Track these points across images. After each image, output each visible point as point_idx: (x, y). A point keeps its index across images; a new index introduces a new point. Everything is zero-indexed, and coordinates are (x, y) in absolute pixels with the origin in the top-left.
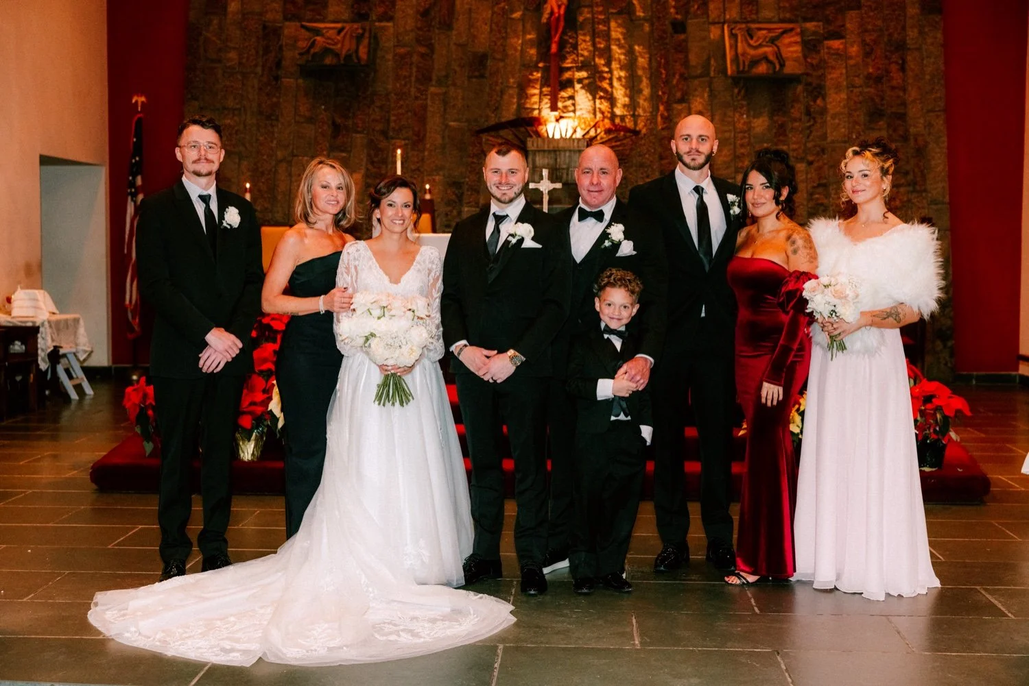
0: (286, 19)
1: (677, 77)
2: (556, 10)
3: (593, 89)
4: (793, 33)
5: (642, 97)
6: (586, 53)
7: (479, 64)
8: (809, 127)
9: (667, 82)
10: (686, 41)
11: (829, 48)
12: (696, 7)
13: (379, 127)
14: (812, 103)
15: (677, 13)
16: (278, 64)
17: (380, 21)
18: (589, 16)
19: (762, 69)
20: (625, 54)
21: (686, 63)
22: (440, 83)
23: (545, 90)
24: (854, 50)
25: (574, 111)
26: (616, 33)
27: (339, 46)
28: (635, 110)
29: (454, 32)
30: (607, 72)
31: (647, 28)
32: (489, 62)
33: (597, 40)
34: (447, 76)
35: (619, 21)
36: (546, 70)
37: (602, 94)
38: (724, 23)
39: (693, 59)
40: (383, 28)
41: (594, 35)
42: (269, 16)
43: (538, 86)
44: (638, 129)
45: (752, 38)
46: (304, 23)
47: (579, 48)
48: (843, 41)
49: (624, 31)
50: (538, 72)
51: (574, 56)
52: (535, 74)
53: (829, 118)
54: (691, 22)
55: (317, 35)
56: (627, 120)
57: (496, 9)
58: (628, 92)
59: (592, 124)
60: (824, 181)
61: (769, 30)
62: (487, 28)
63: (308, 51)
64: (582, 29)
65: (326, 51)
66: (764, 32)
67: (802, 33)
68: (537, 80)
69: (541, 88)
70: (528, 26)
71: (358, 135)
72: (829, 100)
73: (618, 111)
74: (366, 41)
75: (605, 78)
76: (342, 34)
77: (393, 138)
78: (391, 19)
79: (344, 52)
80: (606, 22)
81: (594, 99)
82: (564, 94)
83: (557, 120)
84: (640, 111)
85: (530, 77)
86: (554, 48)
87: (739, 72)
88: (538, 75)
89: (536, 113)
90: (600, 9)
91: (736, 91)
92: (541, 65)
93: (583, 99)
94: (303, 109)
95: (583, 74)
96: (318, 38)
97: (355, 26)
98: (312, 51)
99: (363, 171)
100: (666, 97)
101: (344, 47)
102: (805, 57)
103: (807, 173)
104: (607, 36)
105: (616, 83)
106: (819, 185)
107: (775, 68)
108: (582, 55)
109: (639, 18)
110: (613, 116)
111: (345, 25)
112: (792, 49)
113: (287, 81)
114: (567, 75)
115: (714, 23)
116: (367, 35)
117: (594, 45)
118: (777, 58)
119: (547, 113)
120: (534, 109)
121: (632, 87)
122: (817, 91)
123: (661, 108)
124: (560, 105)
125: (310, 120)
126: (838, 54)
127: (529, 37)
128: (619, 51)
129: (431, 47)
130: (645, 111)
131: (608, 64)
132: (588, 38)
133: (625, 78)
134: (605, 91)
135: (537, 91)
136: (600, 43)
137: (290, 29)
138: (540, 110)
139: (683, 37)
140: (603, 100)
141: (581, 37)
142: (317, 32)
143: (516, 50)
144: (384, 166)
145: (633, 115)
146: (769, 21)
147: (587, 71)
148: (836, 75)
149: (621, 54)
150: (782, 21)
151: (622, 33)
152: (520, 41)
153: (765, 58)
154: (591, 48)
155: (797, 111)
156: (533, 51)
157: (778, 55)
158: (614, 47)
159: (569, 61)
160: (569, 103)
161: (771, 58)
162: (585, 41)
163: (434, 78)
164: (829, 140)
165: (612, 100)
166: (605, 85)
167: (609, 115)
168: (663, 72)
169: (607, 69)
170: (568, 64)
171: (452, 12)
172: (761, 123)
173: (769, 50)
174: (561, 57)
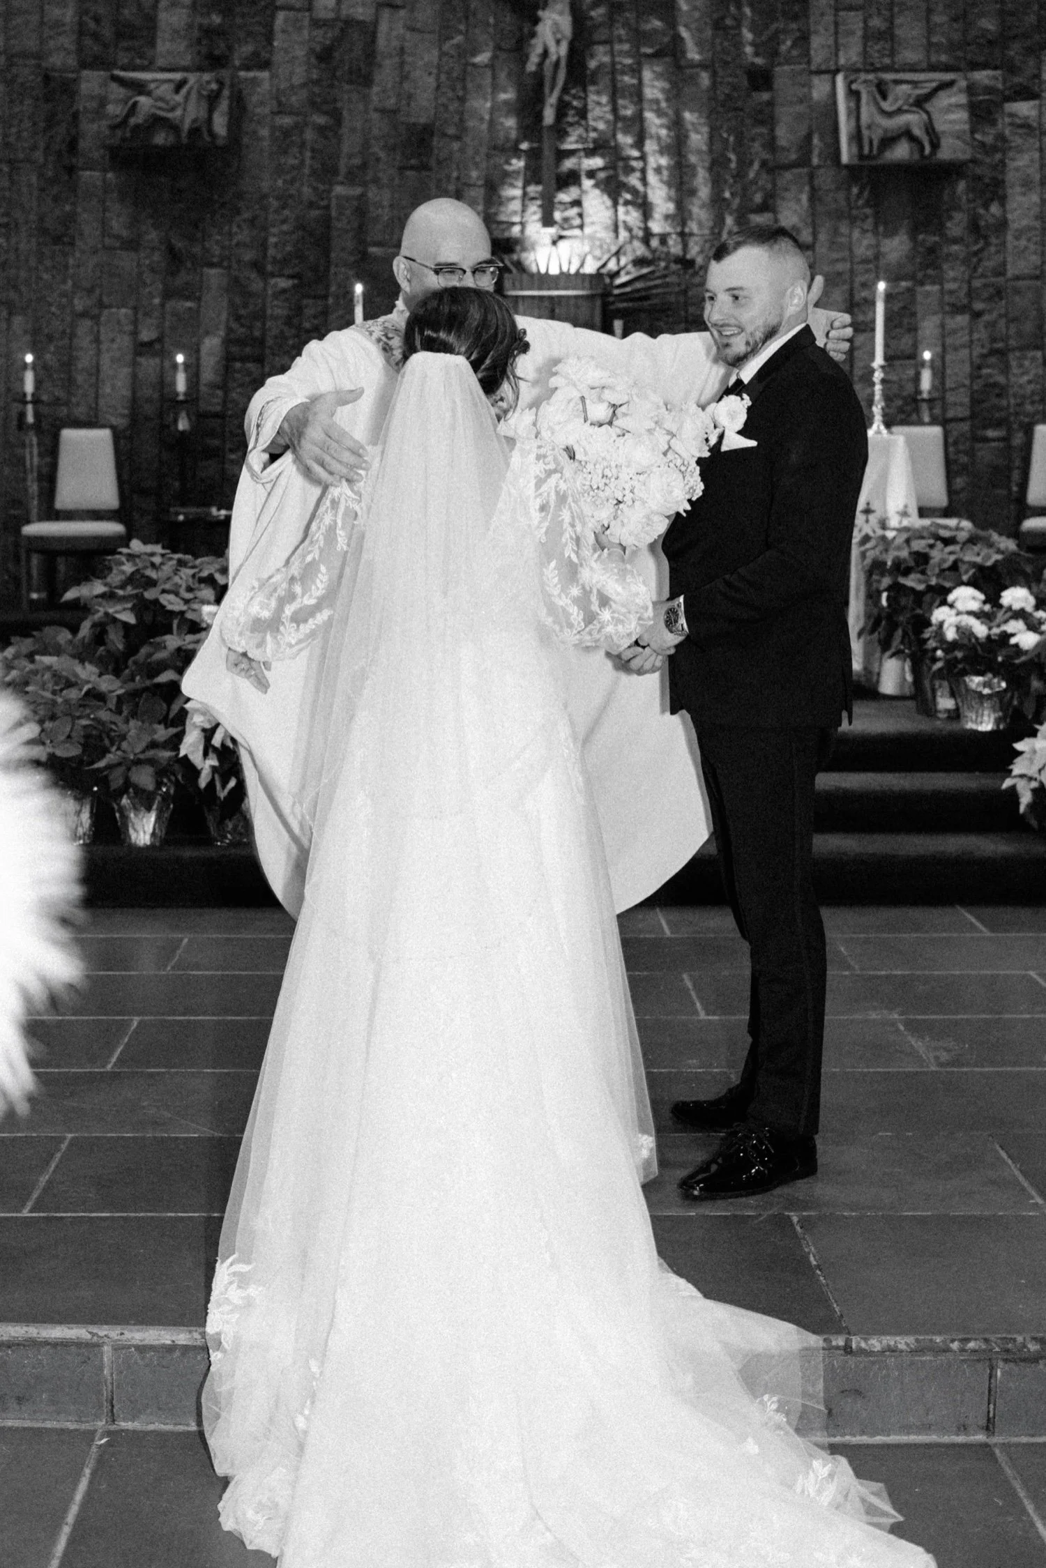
0: (84, 65)
1: (756, 166)
2: (553, 48)
3: (613, 188)
4: (955, 89)
5: (696, 201)
6: (601, 126)
7: (418, 145)
8: (976, 254)
9: (740, 175)
10: (771, 103)
11: (1011, 115)
12: (789, 43)
13: (248, 256)
14: (982, 211)
15: (757, 54)
16: (72, 145)
17: (248, 69)
18: (606, 59)
19: (901, 152)
20: (669, 128)
21: (771, 144)
22: (352, 177)
23: (533, 189)
25: (581, 227)
26: (654, 88)
27: (178, 113)
28: (684, 224)
29: (375, 89)
30: (636, 159)
31: (705, 79)
32: (435, 141)
33: (621, 102)
34: (364, 166)
35: (658, 69)
36: (534, 156)
37: (628, 197)
38: (837, 71)
39: (784, 135)
40: (255, 82)
41: (615, 93)
42: (56, 60)
43: (520, 183)
44: (688, 257)
45: (884, 97)
46: (117, 72)
47: (590, 116)
48: (1037, 102)
49: (666, 85)
50: (519, 158)
51: (580, 131)
52: (514, 161)
53: (1009, 238)
54: (782, 73)
55: (140, 94)
56: (671, 242)
57: (446, 47)
58: (673, 193)
59: (614, 249)
60: (1000, 345)
61: (915, 84)
62: (431, 80)
63: (124, 122)
64: (594, 83)
65: (157, 122)
66: (904, 87)
67: (971, 90)
68: (517, 172)
69: (524, 188)
70: (503, 76)
71: (213, 271)
72: (1011, 205)
73: (656, 226)
74: (224, 105)
75: (633, 170)
76: (184, 91)
77: (273, 275)
78: (266, 65)
79: (187, 125)
80: (636, 71)
81: (615, 204)
82: (564, 197)
83: (554, 243)
84: (693, 226)
85: (507, 167)
86: (549, 116)
87: (861, 156)
88: (518, 164)
89: (516, 230)
90: (626, 47)
91: (855, 190)
92: (524, 146)
93: (596, 203)
94: (118, 225)
95: (597, 162)
96: (142, 99)
97: (207, 77)
98: (133, 121)
99: (222, 333)
100: (737, 201)
101: (189, 113)
102: (973, 132)
103: (971, 333)
104: (637, 95)
105: (652, 178)
106: (993, 352)
107: (922, 148)
108: (595, 130)
109: (693, 65)
110: (647, 236)
111: (185, 74)
112: (953, 117)
113: (91, 177)
114: (569, 164)
115: (819, 72)
116: (226, 93)
117: (615, 110)
118: (928, 133)
119: (537, 232)
120: (513, 224)
121: (679, 183)
122: (994, 190)
123: (729, 221)
124: (557, 215)
125: (132, 245)
126: (1025, 126)
127: (503, 96)
128: (658, 121)
129: (337, 116)
130: (700, 224)
131: (639, 144)
132: (604, 99)
133: (668, 168)
134: (634, 191)
135: (517, 192)
136: (625, 107)
137: (91, 82)
138: (523, 224)
139: (766, 96)
140: (630, 208)
141: (592, 97)
142: (140, 88)
143: (482, 119)
144: (259, 324)
145: (682, 235)
146: (913, 69)
147: (603, 156)
148: (1023, 162)
149: (662, 126)
150: (933, 68)
151: (663, 90)
152: (488, 105)
153: (907, 134)
154: (610, 117)
155: (956, 225)
156: (511, 122)
158: (649, 115)
159: (572, 139)
160: (573, 212)
161: (917, 132)
162: (599, 103)
163: (343, 170)
164: (1010, 272)
165: (645, 208)
166: (634, 180)
167: (641, 234)
168: (733, 157)
169: (636, 153)
170: (570, 144)
171: (370, 54)
172: (896, 247)
173: (913, 120)
174: (560, 131)
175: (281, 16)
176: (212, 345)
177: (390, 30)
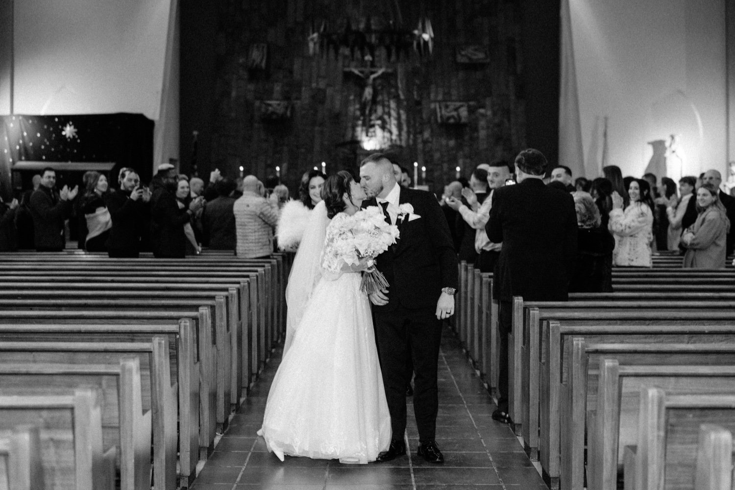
0: (256, 99)
1: (418, 123)
2: (368, 97)
3: (383, 127)
4: (464, 106)
5: (404, 132)
7: (337, 118)
8: (471, 145)
9: (414, 125)
10: (421, 109)
11: (479, 112)
12: (425, 95)
13: (294, 144)
14: (473, 135)
15: (417, 97)
16: (252, 118)
17: (295, 100)
18: (381, 98)
19: (452, 121)
20: (397, 114)
21: (422, 118)
22: (320, 126)
24: (489, 113)
25: (375, 137)
26: (393, 105)
27: (278, 111)
28: (400, 137)
29: (326, 105)
31: (405, 103)
32: (340, 117)
34: (322, 123)
35: (394, 101)
37: (387, 130)
38: (436, 102)
39: (424, 116)
40: (297, 103)
41: (384, 106)
42: (249, 98)
44: (402, 145)
45: (448, 108)
46: (264, 101)
47: (378, 111)
48: (485, 109)
49: (396, 104)
53: (480, 141)
54: (424, 102)
56: (397, 142)
57: (343, 95)
58: (397, 129)
59: (383, 143)
61: (455, 105)
62: (339, 103)
63: (265, 113)
64: (379, 104)
65: (273, 113)
66: (453, 106)
67: (469, 107)
71: (285, 147)
72: (479, 133)
73: (394, 137)
74: (289, 109)
75: (388, 124)
76: (280, 106)
78: (299, 99)
79: (281, 114)
80: (389, 101)
81: (384, 132)
82: (371, 130)
83: (368, 142)
84: (403, 138)
85: (357, 123)
86: (367, 112)
87: (443, 122)
89: (360, 138)
90: (386, 95)
91: (442, 129)
93: (379, 131)
94: (263, 136)
95: (379, 122)
96: (270, 108)
97: (286, 102)
98: (267, 113)
100: (413, 132)
101: (280, 110)
102: (469, 116)
104: (389, 107)
105: (393, 126)
107: (457, 120)
108: (379, 114)
109: (402, 100)
110: (391, 140)
111: (280, 102)
112: (464, 113)
113: (256, 125)
114: (372, 122)
115: (432, 102)
116: (290, 106)
117: (383, 110)
118: (458, 117)
119: (364, 138)
120: (359, 136)
121: (399, 127)
122: (475, 129)
124: (369, 134)
125: (266, 141)
126: (483, 115)
128: (394, 113)
129: (316, 111)
130: (405, 137)
131: (389, 118)
135: (360, 129)
136: (386, 109)
137: (258, 103)
139: (420, 107)
140: (387, 133)
141: (378, 107)
142: (270, 105)
143: (351, 112)
144: (296, 160)
145: (400, 139)
146: (455, 101)
148: (482, 123)
150: (459, 101)
152: (353, 108)
153: (453, 117)
155: (467, 137)
157: (458, 115)
158: (392, 111)
160: (373, 133)
161: (456, 116)
162: (380, 108)
163: (317, 123)
165: (391, 132)
166: (388, 126)
168: (412, 121)
169: (389, 120)
170: (373, 117)
171: (325, 97)
172: (452, 143)
173: (454, 113)
174: (370, 115)
175: (304, 89)
176: (285, 165)
177: (329, 91)
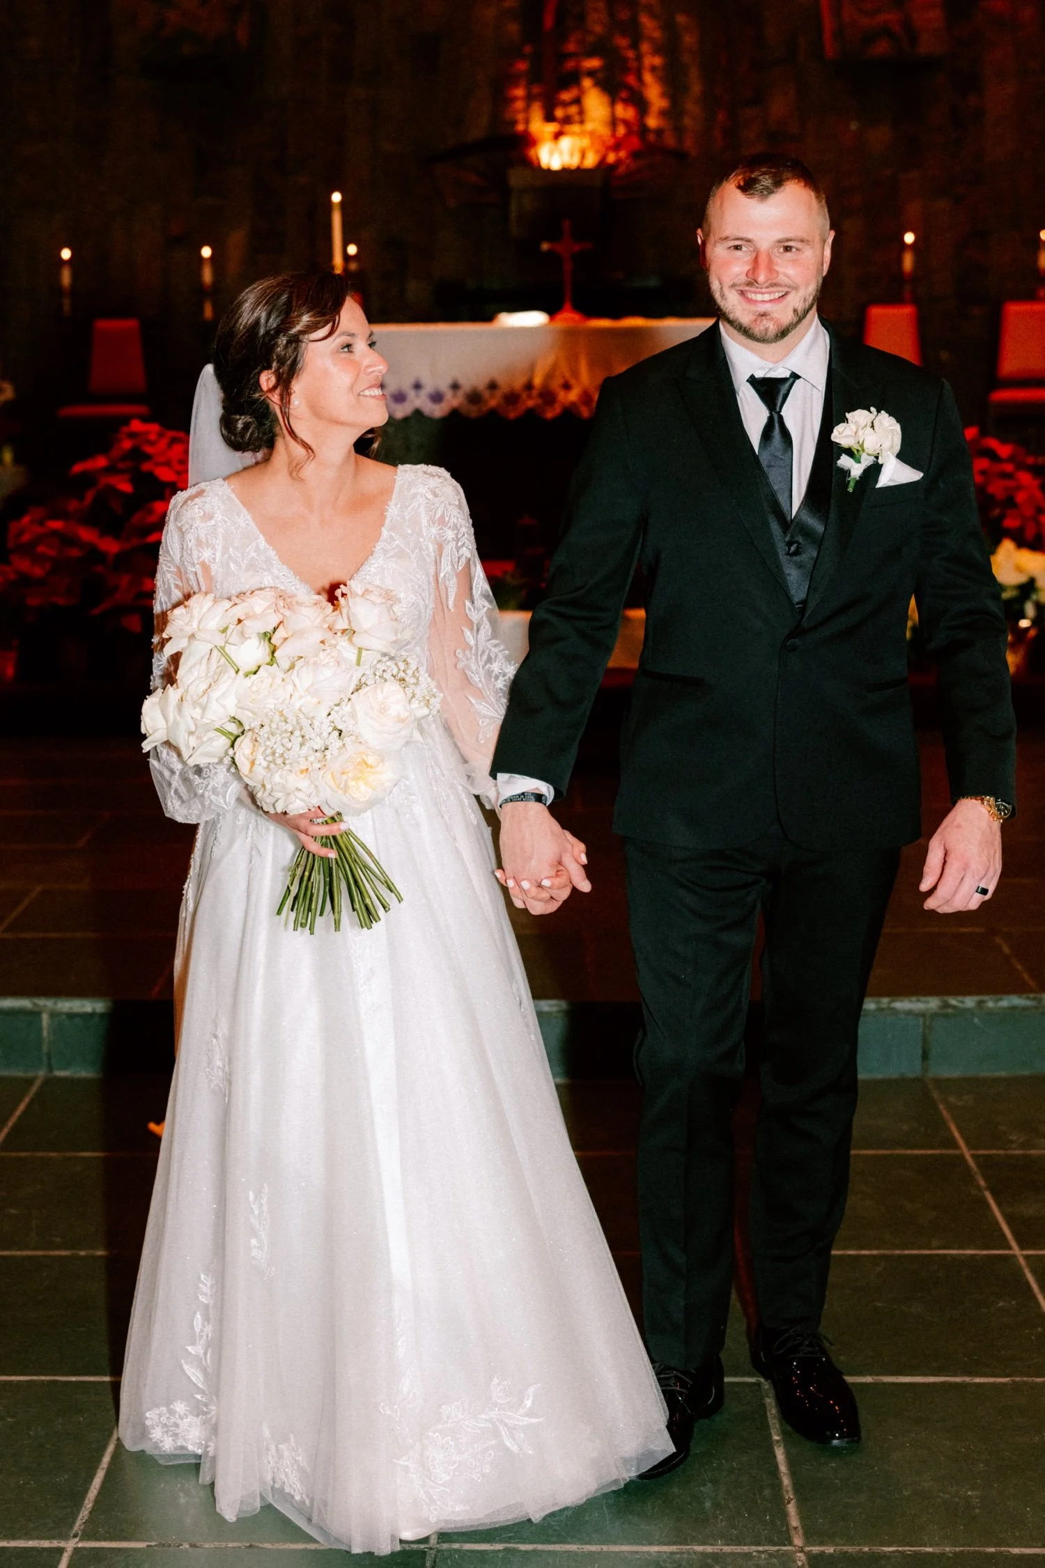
1: (745, 64)
3: (612, 87)
5: (690, 97)
6: (599, 29)
7: (428, 51)
8: (955, 142)
9: (730, 73)
11: (986, 13)
14: (961, 102)
16: (106, 58)
19: (882, 48)
20: (662, 30)
21: (759, 41)
22: (366, 82)
23: (536, 90)
24: (1027, 14)
25: (582, 122)
27: (204, 25)
28: (679, 119)
30: (633, 59)
32: (444, 47)
33: (617, 7)
34: (377, 70)
36: (536, 58)
37: (625, 94)
39: (771, 35)
43: (524, 84)
44: (684, 149)
47: (588, 21)
50: (523, 61)
51: (580, 34)
52: (518, 64)
53: (988, 127)
55: (169, 8)
56: (667, 137)
58: (667, 90)
59: (612, 143)
60: (980, 228)
63: (154, 34)
65: (183, 34)
68: (522, 73)
69: (528, 88)
71: (237, 170)
72: (988, 96)
73: (652, 122)
74: (246, 17)
75: (629, 69)
76: (209, 6)
79: (211, 37)
81: (613, 103)
82: (566, 96)
83: (556, 138)
84: (687, 121)
85: (511, 69)
86: (549, 21)
87: (845, 52)
88: (522, 66)
89: (520, 127)
91: (839, 85)
92: (527, 49)
93: (595, 100)
95: (593, 63)
96: (171, 13)
98: (161, 34)
99: (247, 227)
100: (728, 97)
101: (210, 24)
102: (950, 28)
103: (954, 216)
105: (648, 78)
106: (974, 234)
107: (902, 46)
108: (593, 33)
110: (644, 129)
112: (929, 15)
113: (123, 84)
114: (571, 64)
116: (248, 7)
117: (612, 15)
118: (906, 29)
119: (539, 127)
120: (518, 122)
121: (674, 79)
122: (972, 81)
123: (721, 115)
124: (559, 113)
125: (162, 145)
126: (1001, 22)
127: (508, 4)
128: (652, 24)
129: (350, 24)
130: (694, 119)
131: (635, 45)
132: (601, 6)
133: (663, 67)
134: (629, 88)
135: (522, 93)
136: (621, 12)
138: (527, 122)
140: (627, 105)
141: (591, 4)
142: (168, 4)
143: (487, 25)
144: (280, 218)
145: (677, 128)
147: (601, 57)
148: (999, 54)
149: (655, 28)
152: (494, 12)
153: (886, 31)
154: (607, 21)
155: (937, 115)
156: (513, 28)
157: (907, 25)
158: (644, 18)
159: (573, 41)
160: (573, 110)
161: (898, 29)
162: (596, 9)
163: (357, 72)
164: (989, 159)
165: (641, 105)
166: (631, 80)
167: (638, 129)
168: (723, 56)
169: (632, 54)
170: (571, 47)
172: (880, 137)
173: (892, 18)
174: (561, 36)
176: (236, 238)
